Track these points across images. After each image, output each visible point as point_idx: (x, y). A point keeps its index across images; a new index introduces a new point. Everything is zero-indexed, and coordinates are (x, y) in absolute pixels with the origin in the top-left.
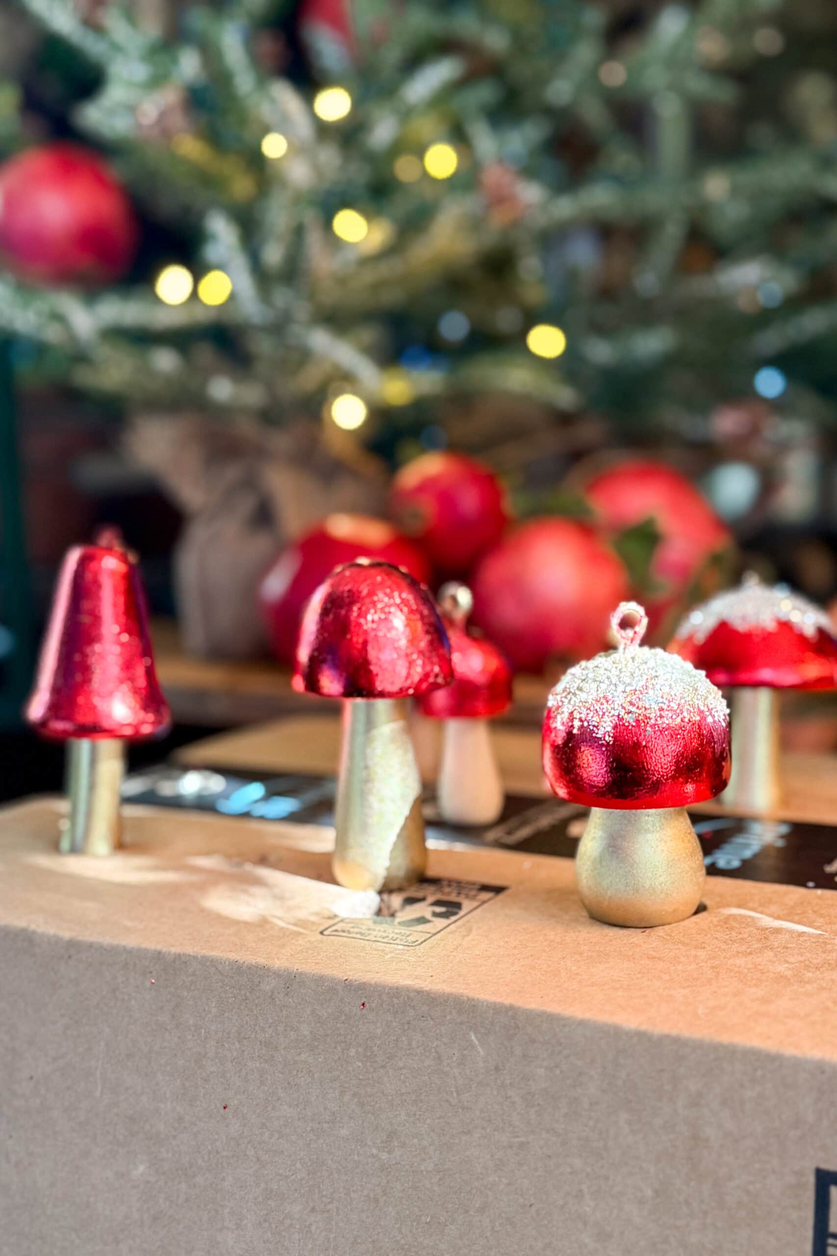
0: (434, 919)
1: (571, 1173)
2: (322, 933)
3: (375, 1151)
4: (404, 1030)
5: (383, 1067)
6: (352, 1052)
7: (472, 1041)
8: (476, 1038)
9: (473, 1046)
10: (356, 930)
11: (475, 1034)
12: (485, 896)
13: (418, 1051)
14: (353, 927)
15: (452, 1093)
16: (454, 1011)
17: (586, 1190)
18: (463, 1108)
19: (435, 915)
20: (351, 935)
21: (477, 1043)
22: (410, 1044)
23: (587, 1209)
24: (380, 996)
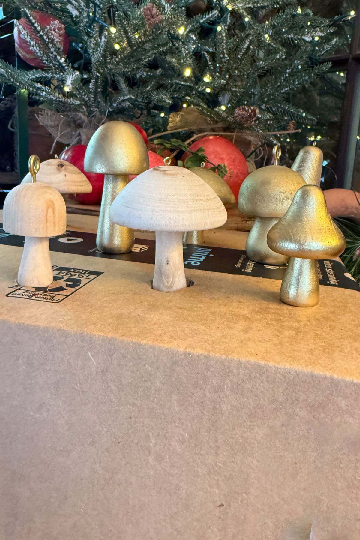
0: (67, 288)
1: (143, 426)
2: (7, 296)
3: (32, 413)
4: (50, 351)
5: (38, 369)
6: (20, 361)
7: (89, 356)
8: (92, 355)
9: (90, 359)
10: (26, 294)
11: (91, 353)
12: (91, 277)
13: (58, 361)
14: (24, 292)
15: (77, 384)
16: (79, 340)
17: (151, 435)
18: (83, 392)
19: (68, 286)
20: (23, 297)
21: (92, 358)
22: (53, 357)
23: (151, 444)
24: (37, 332)
